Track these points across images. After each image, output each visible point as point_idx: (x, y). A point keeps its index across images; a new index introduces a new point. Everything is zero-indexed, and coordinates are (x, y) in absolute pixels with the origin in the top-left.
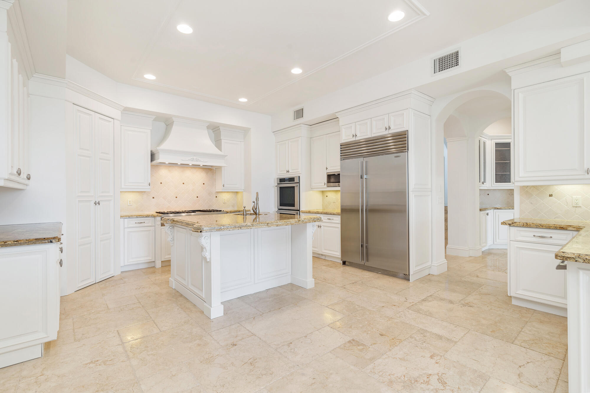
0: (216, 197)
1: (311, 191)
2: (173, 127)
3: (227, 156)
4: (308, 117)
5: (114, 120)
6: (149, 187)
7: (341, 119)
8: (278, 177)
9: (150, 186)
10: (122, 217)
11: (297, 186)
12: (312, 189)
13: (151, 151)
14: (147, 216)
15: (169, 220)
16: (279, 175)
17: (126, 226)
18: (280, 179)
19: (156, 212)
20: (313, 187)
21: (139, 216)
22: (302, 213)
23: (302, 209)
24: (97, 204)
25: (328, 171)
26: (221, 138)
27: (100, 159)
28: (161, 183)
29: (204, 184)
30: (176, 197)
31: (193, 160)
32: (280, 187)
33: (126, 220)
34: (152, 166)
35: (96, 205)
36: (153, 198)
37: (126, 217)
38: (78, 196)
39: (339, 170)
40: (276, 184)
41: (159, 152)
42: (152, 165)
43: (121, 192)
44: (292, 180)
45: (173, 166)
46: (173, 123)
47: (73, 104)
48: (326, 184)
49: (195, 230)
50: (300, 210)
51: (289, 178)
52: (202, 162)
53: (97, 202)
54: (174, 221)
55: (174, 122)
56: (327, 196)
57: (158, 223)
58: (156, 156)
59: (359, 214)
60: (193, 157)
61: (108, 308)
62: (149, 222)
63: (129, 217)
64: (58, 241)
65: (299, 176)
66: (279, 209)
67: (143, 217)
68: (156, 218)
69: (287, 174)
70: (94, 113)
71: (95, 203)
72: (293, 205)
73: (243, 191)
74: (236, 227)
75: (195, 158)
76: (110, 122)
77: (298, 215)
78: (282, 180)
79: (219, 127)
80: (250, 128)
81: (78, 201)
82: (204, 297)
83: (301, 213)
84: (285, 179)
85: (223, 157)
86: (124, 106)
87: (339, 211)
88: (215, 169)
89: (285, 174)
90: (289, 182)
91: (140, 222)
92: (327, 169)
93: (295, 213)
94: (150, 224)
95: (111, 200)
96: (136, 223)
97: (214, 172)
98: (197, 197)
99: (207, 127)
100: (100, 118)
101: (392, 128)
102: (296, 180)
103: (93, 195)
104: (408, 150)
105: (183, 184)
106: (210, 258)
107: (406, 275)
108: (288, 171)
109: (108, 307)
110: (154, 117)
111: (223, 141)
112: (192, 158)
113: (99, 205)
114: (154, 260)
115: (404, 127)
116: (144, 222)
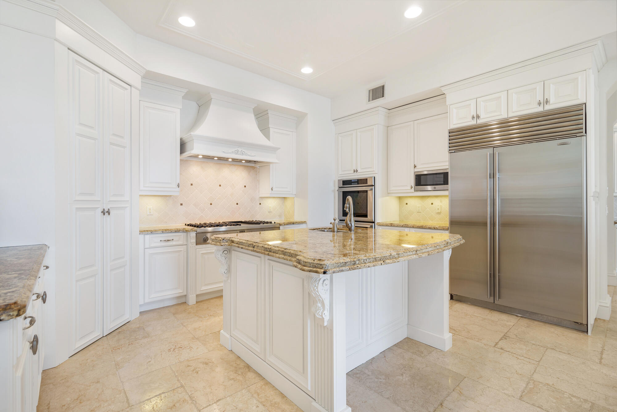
0: (260, 204)
1: (388, 197)
2: (211, 105)
3: (279, 148)
4: (390, 97)
5: (131, 87)
6: (177, 189)
7: (447, 96)
8: (339, 179)
9: (179, 187)
10: (142, 232)
11: (372, 189)
12: (388, 194)
13: (181, 139)
14: (177, 231)
15: (224, 241)
16: (341, 176)
17: (147, 246)
18: (343, 181)
19: (186, 224)
20: (392, 192)
21: (166, 230)
22: (379, 227)
23: (378, 220)
24: (106, 214)
25: (416, 170)
26: (270, 126)
27: (111, 144)
28: (192, 185)
29: (245, 186)
30: (211, 204)
31: (237, 152)
32: (343, 191)
33: (147, 237)
34: (183, 162)
35: (104, 214)
36: (182, 204)
37: (147, 233)
38: (75, 201)
39: (447, 167)
40: (337, 188)
41: (193, 139)
42: (181, 160)
43: (140, 196)
44: (364, 181)
45: (207, 162)
46: (211, 100)
47: (68, 49)
48: (413, 187)
49: (309, 268)
50: (376, 223)
51: (358, 180)
52: (249, 155)
53: (106, 210)
54: (233, 242)
55: (212, 98)
56: (407, 204)
57: (192, 241)
58: (188, 146)
59: (487, 229)
60: (238, 149)
61: (129, 404)
62: (179, 238)
63: (152, 232)
64: (18, 315)
65: (374, 177)
66: (340, 220)
67: (171, 232)
68: (189, 234)
69: (354, 174)
70: (102, 70)
71: (103, 212)
72: (366, 216)
73: (294, 196)
74: (376, 261)
75: (240, 149)
76: (126, 89)
77: (373, 228)
78: (346, 183)
79: (267, 110)
80: (307, 114)
81: (77, 208)
82: (309, 389)
83: (376, 226)
84: (352, 181)
85: (274, 150)
86: (145, 69)
87: (447, 224)
88: (258, 167)
89: (353, 174)
90: (358, 184)
91: (166, 239)
92: (415, 167)
93: (369, 226)
94: (181, 243)
95: (127, 207)
96: (161, 241)
97: (257, 171)
98: (237, 204)
99: (253, 109)
100: (111, 80)
101: (552, 101)
102: (369, 183)
103: (99, 199)
104: (586, 133)
105: (220, 186)
106: (331, 321)
107: (581, 324)
108: (356, 171)
109: (128, 400)
110: (186, 91)
111: (272, 130)
112: (236, 149)
113: (109, 214)
114: (185, 294)
115: (579, 99)
116: (173, 240)
